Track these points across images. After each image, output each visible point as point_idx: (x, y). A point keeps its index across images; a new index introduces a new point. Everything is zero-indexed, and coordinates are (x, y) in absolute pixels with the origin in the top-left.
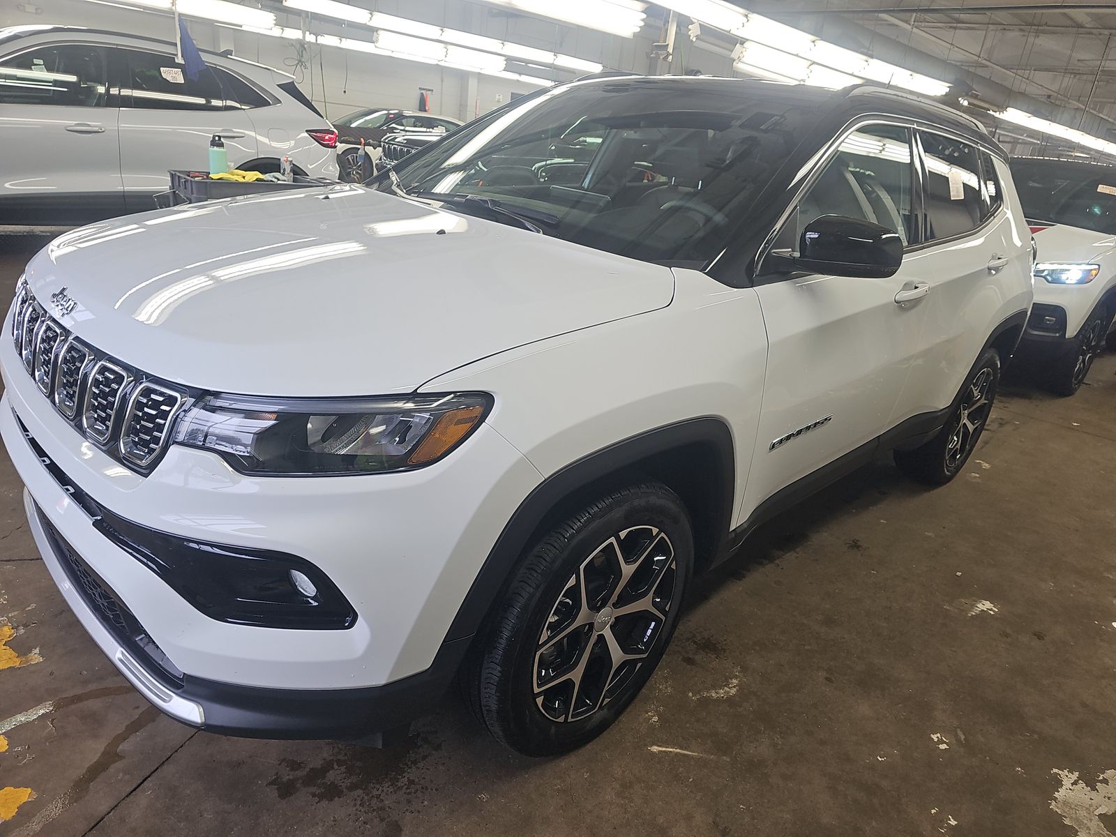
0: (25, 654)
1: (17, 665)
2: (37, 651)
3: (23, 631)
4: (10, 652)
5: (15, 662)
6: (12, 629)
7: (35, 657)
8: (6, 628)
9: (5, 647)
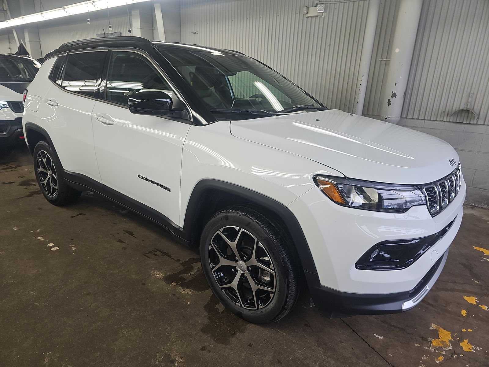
0: (436, 330)
1: (441, 329)
2: (431, 328)
3: (429, 339)
4: (440, 335)
5: (441, 330)
6: (432, 342)
7: (433, 326)
8: (434, 344)
9: (440, 338)
